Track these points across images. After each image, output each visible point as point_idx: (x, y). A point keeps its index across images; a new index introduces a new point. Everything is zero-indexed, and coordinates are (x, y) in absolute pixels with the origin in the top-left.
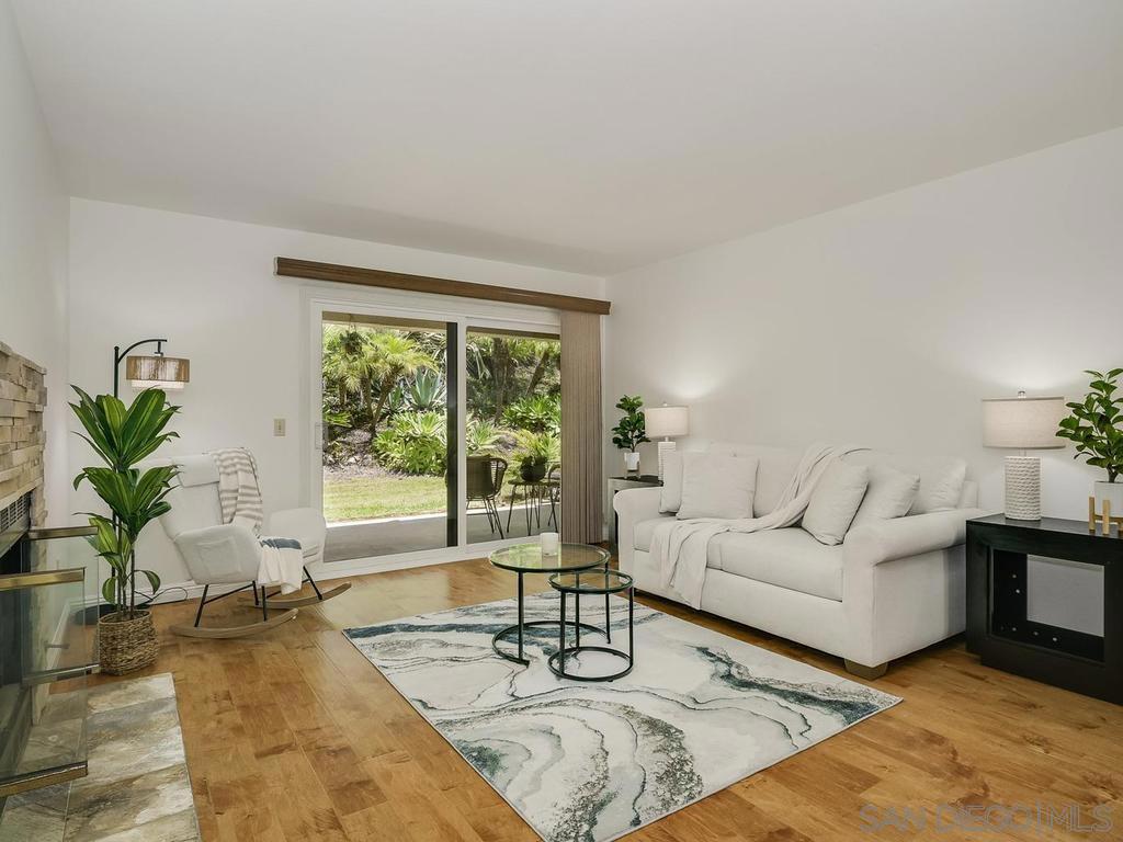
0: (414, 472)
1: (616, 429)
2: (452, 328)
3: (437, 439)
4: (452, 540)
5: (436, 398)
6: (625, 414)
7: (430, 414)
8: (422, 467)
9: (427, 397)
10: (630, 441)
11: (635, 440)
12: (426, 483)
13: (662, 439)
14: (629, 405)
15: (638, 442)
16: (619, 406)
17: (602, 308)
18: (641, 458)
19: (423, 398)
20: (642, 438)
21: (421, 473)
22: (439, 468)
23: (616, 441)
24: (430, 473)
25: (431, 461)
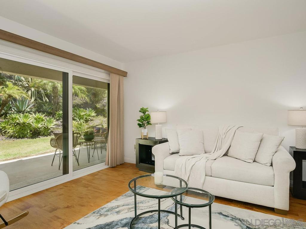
0: (19, 138)
1: (139, 120)
2: (65, 76)
3: (30, 124)
4: (66, 171)
5: (27, 108)
6: (142, 114)
7: (27, 114)
8: (23, 135)
9: (22, 107)
10: (144, 125)
11: (146, 124)
12: (27, 142)
13: (157, 124)
14: (143, 111)
15: (147, 125)
16: (140, 111)
17: (124, 74)
18: (148, 131)
19: (20, 108)
20: (149, 123)
21: (23, 137)
22: (31, 135)
23: (139, 124)
24: (27, 137)
25: (28, 133)
